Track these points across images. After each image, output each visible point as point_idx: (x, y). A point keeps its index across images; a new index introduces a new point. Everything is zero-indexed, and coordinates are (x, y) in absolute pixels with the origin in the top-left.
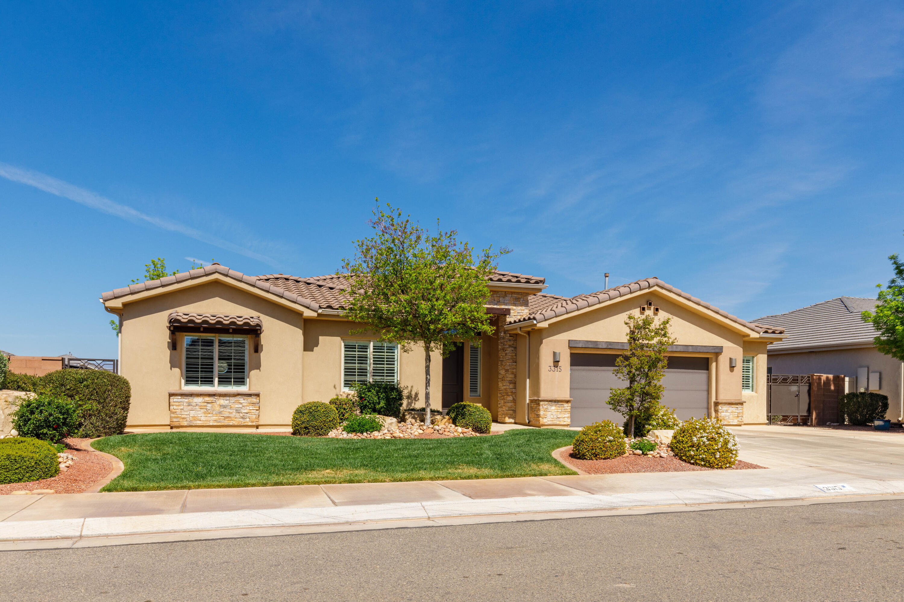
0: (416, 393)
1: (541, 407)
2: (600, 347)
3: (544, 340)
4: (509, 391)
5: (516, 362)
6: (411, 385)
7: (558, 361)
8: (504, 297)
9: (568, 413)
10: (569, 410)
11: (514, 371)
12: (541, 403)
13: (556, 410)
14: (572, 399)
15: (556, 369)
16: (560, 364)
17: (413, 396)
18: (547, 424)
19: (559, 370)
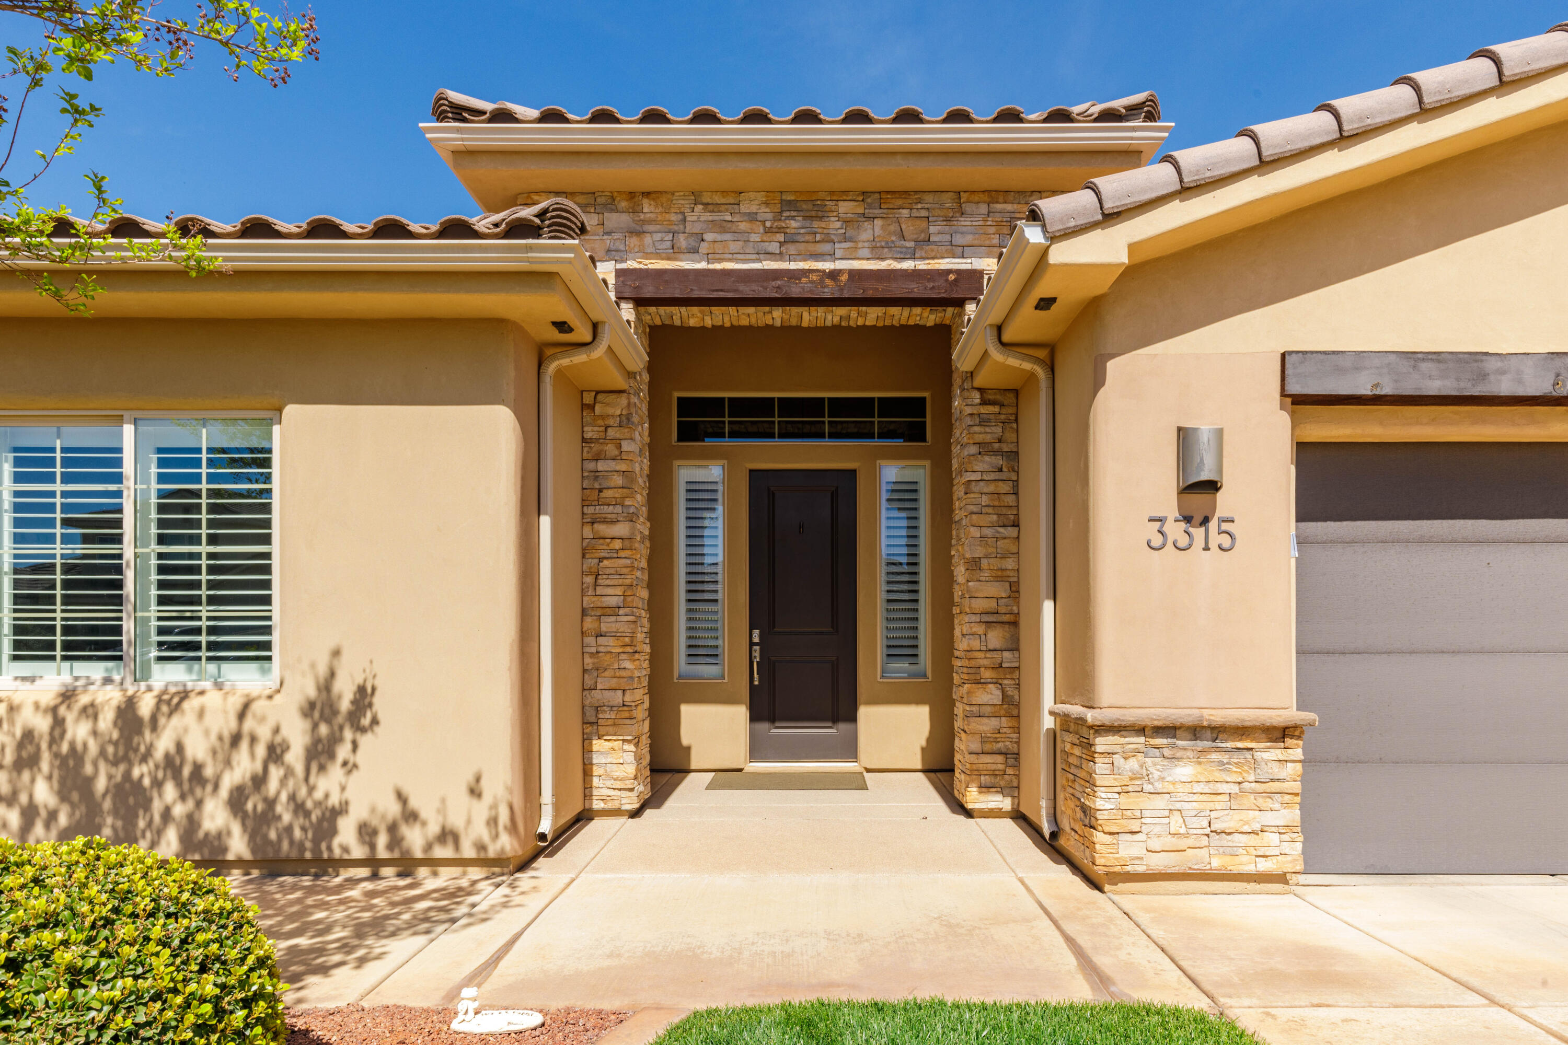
0: (361, 690)
1: (1101, 767)
2: (1505, 388)
3: (1111, 365)
4: (983, 660)
5: (1016, 525)
6: (331, 644)
7: (1212, 486)
8: (948, 220)
9: (1286, 805)
10: (1297, 787)
11: (1010, 564)
12: (1102, 743)
13: (1198, 788)
14: (1311, 716)
15: (1198, 533)
16: (1224, 502)
17: (345, 705)
18: (1141, 869)
19: (1216, 539)
